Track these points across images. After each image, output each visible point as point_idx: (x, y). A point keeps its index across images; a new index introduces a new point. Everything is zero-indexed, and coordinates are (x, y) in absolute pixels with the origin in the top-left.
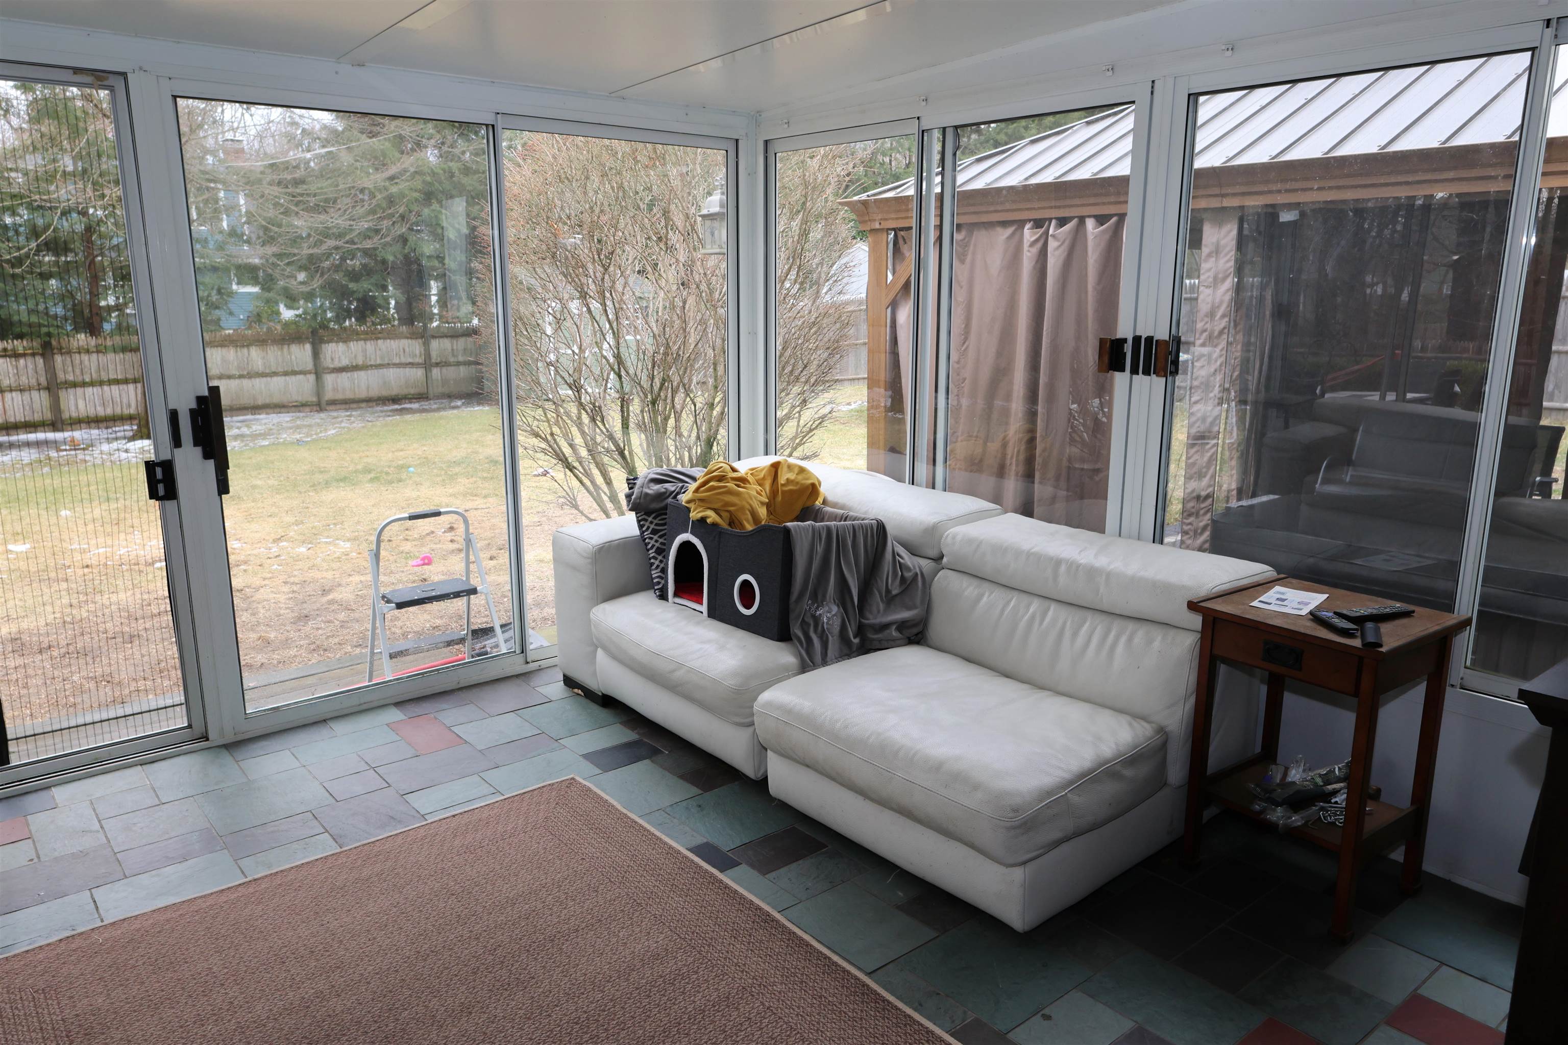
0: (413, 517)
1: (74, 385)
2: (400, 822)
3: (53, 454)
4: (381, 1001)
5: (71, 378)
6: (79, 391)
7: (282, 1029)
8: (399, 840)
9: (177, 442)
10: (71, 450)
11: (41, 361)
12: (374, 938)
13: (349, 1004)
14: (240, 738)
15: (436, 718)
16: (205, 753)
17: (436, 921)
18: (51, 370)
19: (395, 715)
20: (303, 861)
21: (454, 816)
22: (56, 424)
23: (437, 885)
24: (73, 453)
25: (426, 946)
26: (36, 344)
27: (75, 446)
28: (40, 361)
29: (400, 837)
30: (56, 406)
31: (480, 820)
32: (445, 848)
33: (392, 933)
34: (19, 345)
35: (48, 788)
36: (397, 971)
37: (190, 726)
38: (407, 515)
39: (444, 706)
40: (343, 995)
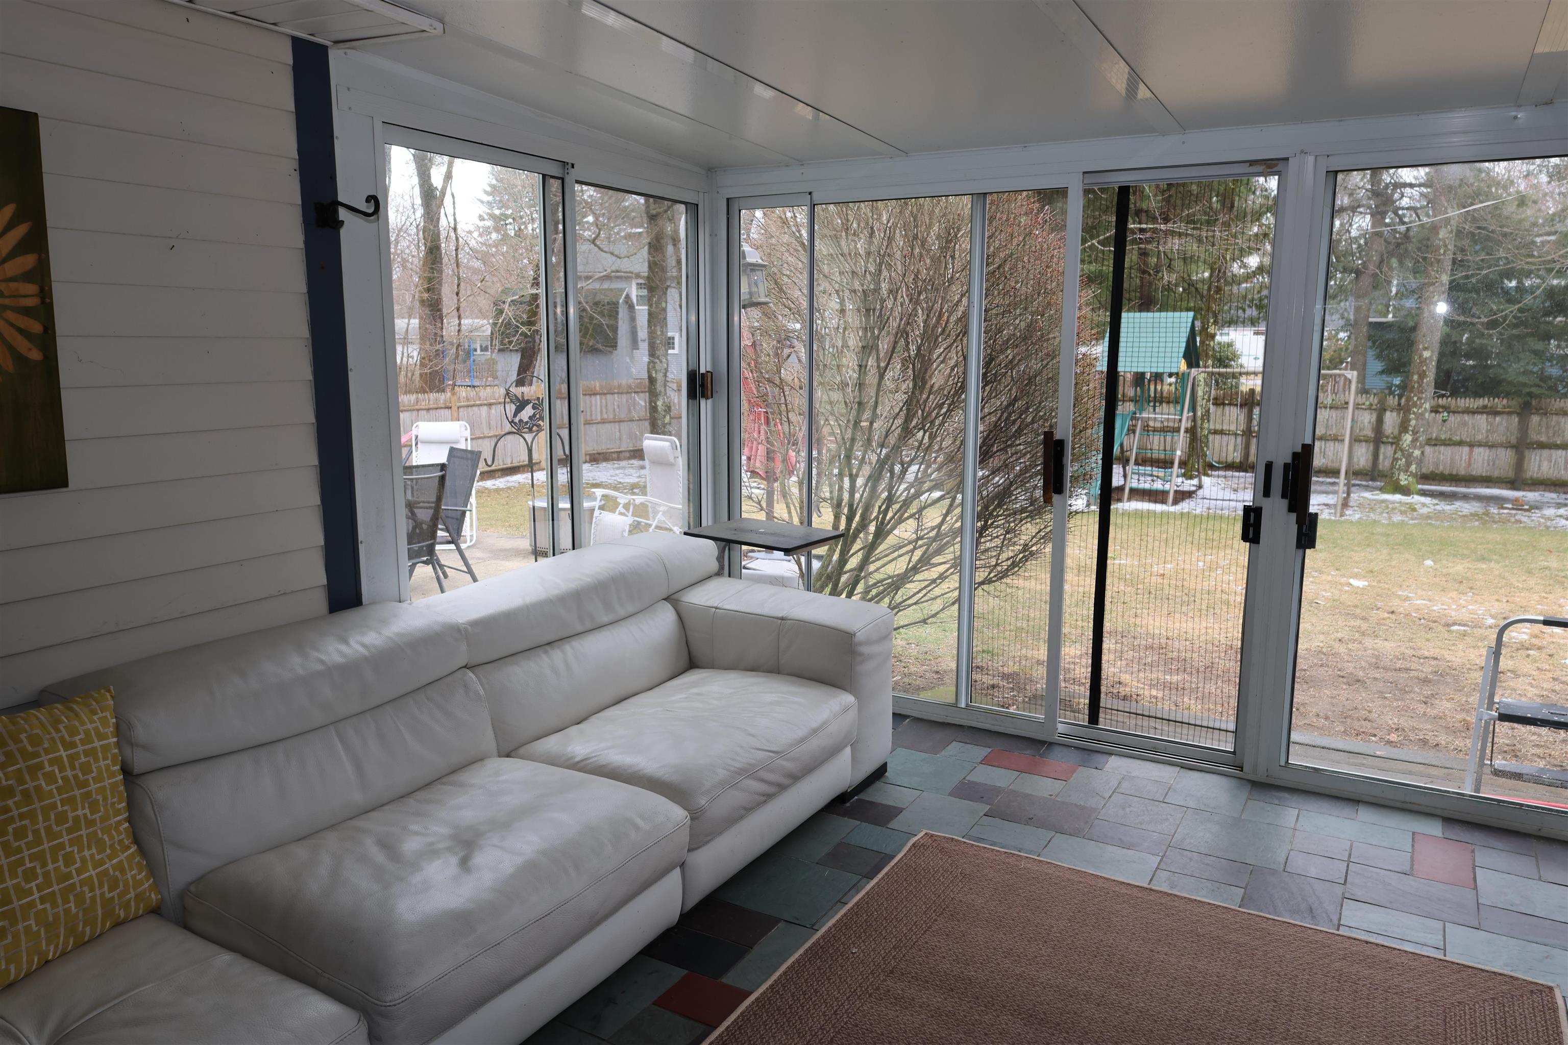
0: (1547, 623)
1: (1542, 446)
2: (1313, 917)
3: (1494, 510)
4: (1118, 1032)
5: (1543, 439)
6: (1546, 453)
7: (1040, 997)
8: (1291, 931)
9: (1267, 493)
10: (1513, 509)
11: (1517, 419)
12: (1172, 987)
13: (1097, 1016)
14: (1272, 781)
15: (1473, 851)
16: (1233, 781)
17: (1234, 1010)
18: (1524, 429)
19: (1435, 829)
20: (1198, 898)
21: (1367, 942)
22: (1513, 484)
23: (1273, 985)
24: (1514, 512)
25: (1200, 1022)
26: (1515, 403)
27: (1518, 505)
28: (1515, 419)
29: (1322, 936)
30: (1519, 465)
31: (1387, 961)
32: (1321, 962)
33: (1189, 993)
34: (1500, 403)
35: (1111, 754)
36: (1156, 1021)
37: (1234, 753)
38: (1542, 618)
39: (1499, 844)
40: (1101, 1007)
